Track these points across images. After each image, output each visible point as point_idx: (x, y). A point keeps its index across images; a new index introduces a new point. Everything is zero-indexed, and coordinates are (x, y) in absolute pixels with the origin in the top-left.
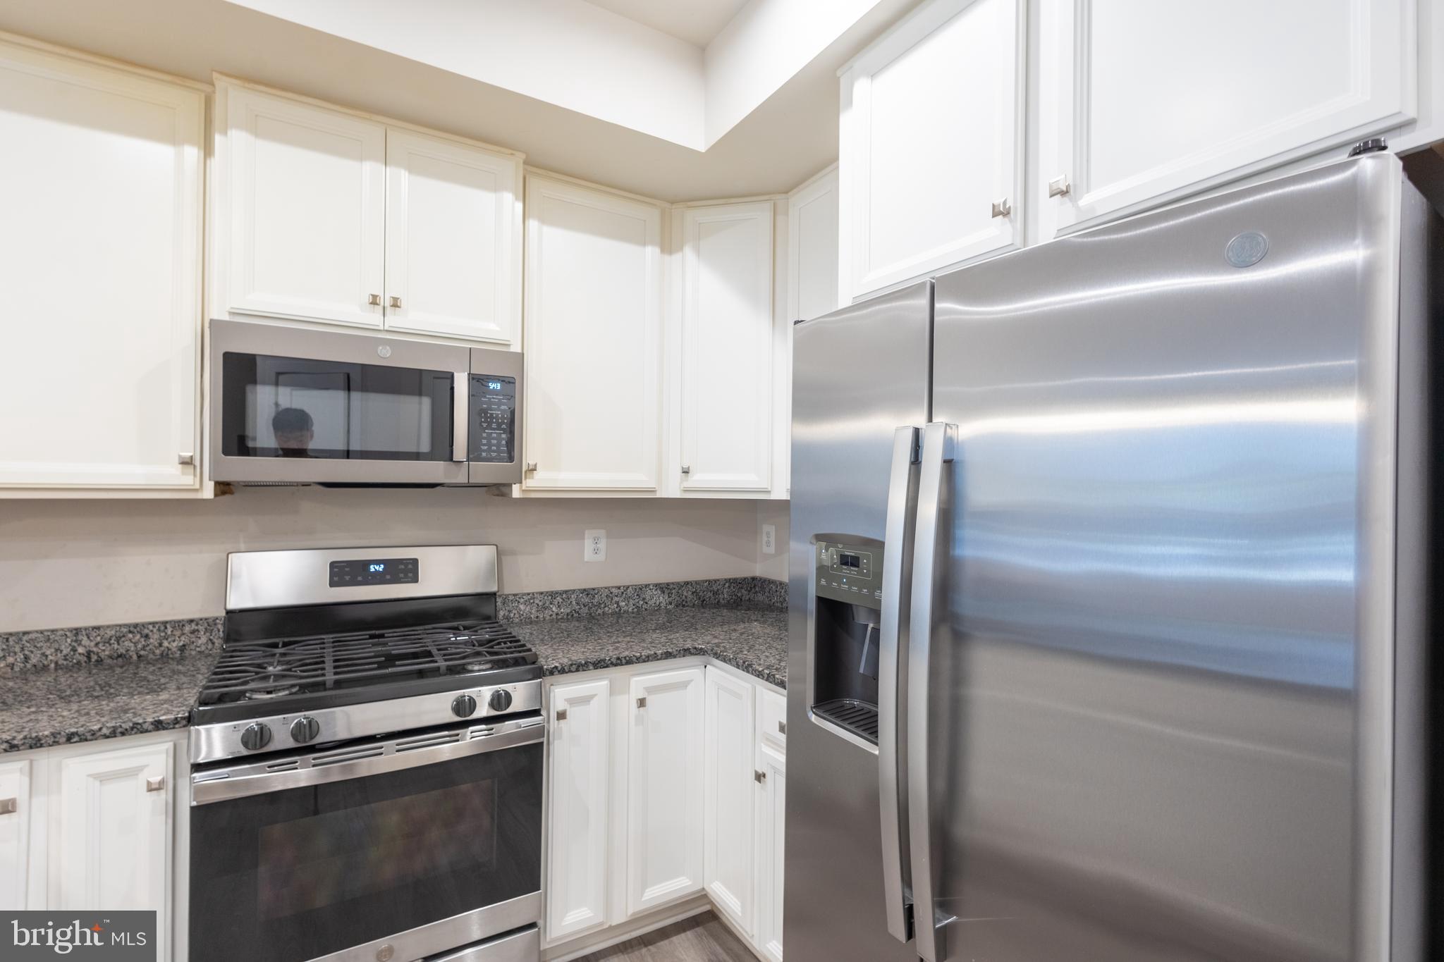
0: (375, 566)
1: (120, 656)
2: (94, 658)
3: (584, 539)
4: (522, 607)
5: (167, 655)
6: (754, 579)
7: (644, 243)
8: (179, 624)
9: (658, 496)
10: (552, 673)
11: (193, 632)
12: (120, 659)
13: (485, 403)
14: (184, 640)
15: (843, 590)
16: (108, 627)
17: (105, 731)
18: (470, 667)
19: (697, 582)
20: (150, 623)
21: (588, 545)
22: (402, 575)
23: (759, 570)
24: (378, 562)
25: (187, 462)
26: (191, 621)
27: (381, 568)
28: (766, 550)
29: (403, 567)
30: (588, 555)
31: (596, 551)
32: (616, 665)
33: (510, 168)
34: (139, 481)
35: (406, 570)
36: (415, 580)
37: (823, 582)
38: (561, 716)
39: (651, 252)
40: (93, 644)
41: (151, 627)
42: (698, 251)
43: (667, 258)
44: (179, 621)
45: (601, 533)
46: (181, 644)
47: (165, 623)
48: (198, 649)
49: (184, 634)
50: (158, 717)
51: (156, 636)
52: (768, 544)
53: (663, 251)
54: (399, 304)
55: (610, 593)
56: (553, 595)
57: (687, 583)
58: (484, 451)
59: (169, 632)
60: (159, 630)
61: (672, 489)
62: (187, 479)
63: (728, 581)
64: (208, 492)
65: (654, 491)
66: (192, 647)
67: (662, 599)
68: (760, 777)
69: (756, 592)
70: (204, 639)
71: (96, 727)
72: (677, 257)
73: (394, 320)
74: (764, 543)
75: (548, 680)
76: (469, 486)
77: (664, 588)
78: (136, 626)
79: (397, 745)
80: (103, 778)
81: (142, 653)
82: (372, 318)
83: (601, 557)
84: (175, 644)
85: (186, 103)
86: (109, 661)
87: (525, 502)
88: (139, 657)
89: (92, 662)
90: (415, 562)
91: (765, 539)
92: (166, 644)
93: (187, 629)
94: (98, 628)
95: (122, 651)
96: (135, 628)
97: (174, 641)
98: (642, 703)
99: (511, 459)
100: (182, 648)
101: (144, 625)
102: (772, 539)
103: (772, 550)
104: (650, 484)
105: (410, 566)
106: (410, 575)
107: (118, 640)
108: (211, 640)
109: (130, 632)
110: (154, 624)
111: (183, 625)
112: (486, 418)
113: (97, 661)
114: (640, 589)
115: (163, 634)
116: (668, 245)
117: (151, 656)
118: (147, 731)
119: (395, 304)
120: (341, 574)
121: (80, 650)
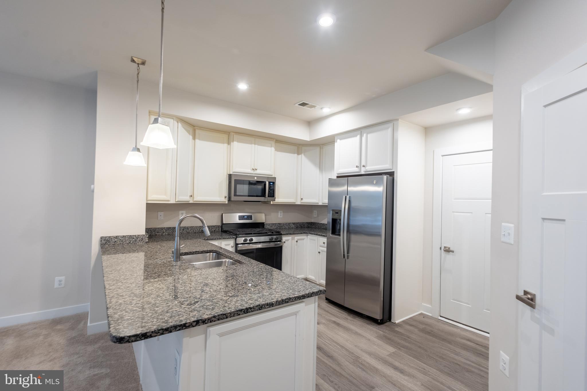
3: (278, 213)
4: (268, 226)
5: (212, 232)
6: (312, 222)
7: (294, 153)
8: (214, 226)
9: (296, 204)
10: (283, 235)
11: (216, 228)
13: (270, 187)
14: (214, 229)
15: (336, 217)
19: (300, 223)
21: (279, 214)
23: (313, 221)
24: (246, 216)
25: (226, 197)
26: (216, 226)
27: (246, 217)
28: (314, 216)
30: (279, 216)
31: (281, 215)
32: (293, 234)
33: (273, 143)
34: (219, 200)
37: (333, 216)
38: (284, 242)
39: (296, 155)
42: (305, 155)
43: (298, 156)
45: (282, 211)
47: (212, 226)
51: (211, 228)
52: (315, 215)
53: (298, 155)
55: (284, 224)
56: (273, 224)
57: (298, 223)
58: (270, 195)
61: (298, 202)
62: (225, 200)
63: (306, 223)
64: (227, 202)
65: (295, 203)
66: (216, 230)
67: (293, 226)
68: (319, 253)
69: (312, 225)
72: (300, 156)
73: (256, 172)
74: (314, 214)
75: (282, 236)
77: (294, 224)
82: (252, 172)
83: (282, 216)
85: (225, 136)
87: (273, 205)
90: (252, 216)
91: (314, 213)
92: (212, 230)
98: (297, 241)
99: (274, 197)
100: (214, 231)
102: (316, 214)
103: (316, 216)
104: (295, 202)
106: (251, 218)
108: (219, 229)
112: (270, 189)
114: (289, 224)
116: (298, 154)
119: (256, 169)
120: (241, 218)
121: (201, 230)
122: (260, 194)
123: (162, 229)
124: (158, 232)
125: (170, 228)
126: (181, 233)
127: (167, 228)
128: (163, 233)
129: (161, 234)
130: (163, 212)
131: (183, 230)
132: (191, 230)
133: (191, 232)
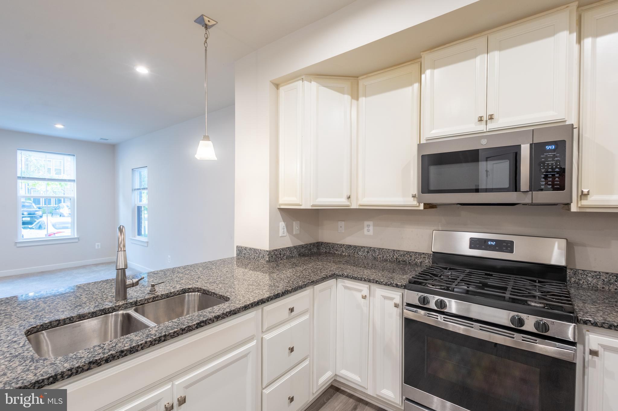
0: (491, 242)
1: (404, 261)
2: (398, 260)
5: (417, 264)
10: (585, 323)
11: (424, 258)
12: (404, 262)
13: (543, 158)
16: (401, 251)
17: (384, 283)
18: (529, 303)
20: (412, 252)
22: (504, 248)
24: (492, 240)
25: (414, 196)
26: (424, 254)
27: (494, 243)
29: (505, 244)
34: (402, 203)
35: (508, 246)
36: (512, 252)
38: (594, 353)
40: (398, 256)
41: (412, 253)
44: (420, 253)
46: (421, 261)
48: (426, 264)
49: (421, 258)
50: (397, 283)
51: (413, 257)
54: (493, 118)
58: (543, 185)
59: (417, 255)
60: (414, 255)
62: (415, 203)
64: (422, 207)
66: (424, 263)
70: (427, 261)
71: (382, 281)
73: (492, 126)
75: (584, 327)
76: (532, 204)
78: (408, 252)
79: (480, 326)
80: (385, 298)
81: (410, 261)
82: (482, 127)
84: (419, 261)
86: (402, 262)
88: (409, 263)
89: (398, 262)
90: (512, 243)
92: (416, 260)
93: (422, 256)
94: (399, 251)
95: (405, 260)
96: (408, 253)
97: (419, 259)
99: (562, 188)
101: (411, 252)
105: (509, 244)
106: (509, 249)
107: (404, 255)
108: (429, 262)
109: (407, 254)
110: (413, 252)
111: (421, 255)
112: (544, 166)
113: (398, 261)
115: (415, 256)
117: (412, 263)
118: (394, 287)
119: (491, 118)
120: (475, 244)
121: (395, 257)
122: (507, 185)
123: (342, 246)
124: (337, 250)
125: (350, 246)
126: (365, 256)
127: (347, 245)
128: (343, 252)
129: (340, 253)
130: (344, 222)
131: (368, 252)
132: (379, 254)
133: (380, 258)
